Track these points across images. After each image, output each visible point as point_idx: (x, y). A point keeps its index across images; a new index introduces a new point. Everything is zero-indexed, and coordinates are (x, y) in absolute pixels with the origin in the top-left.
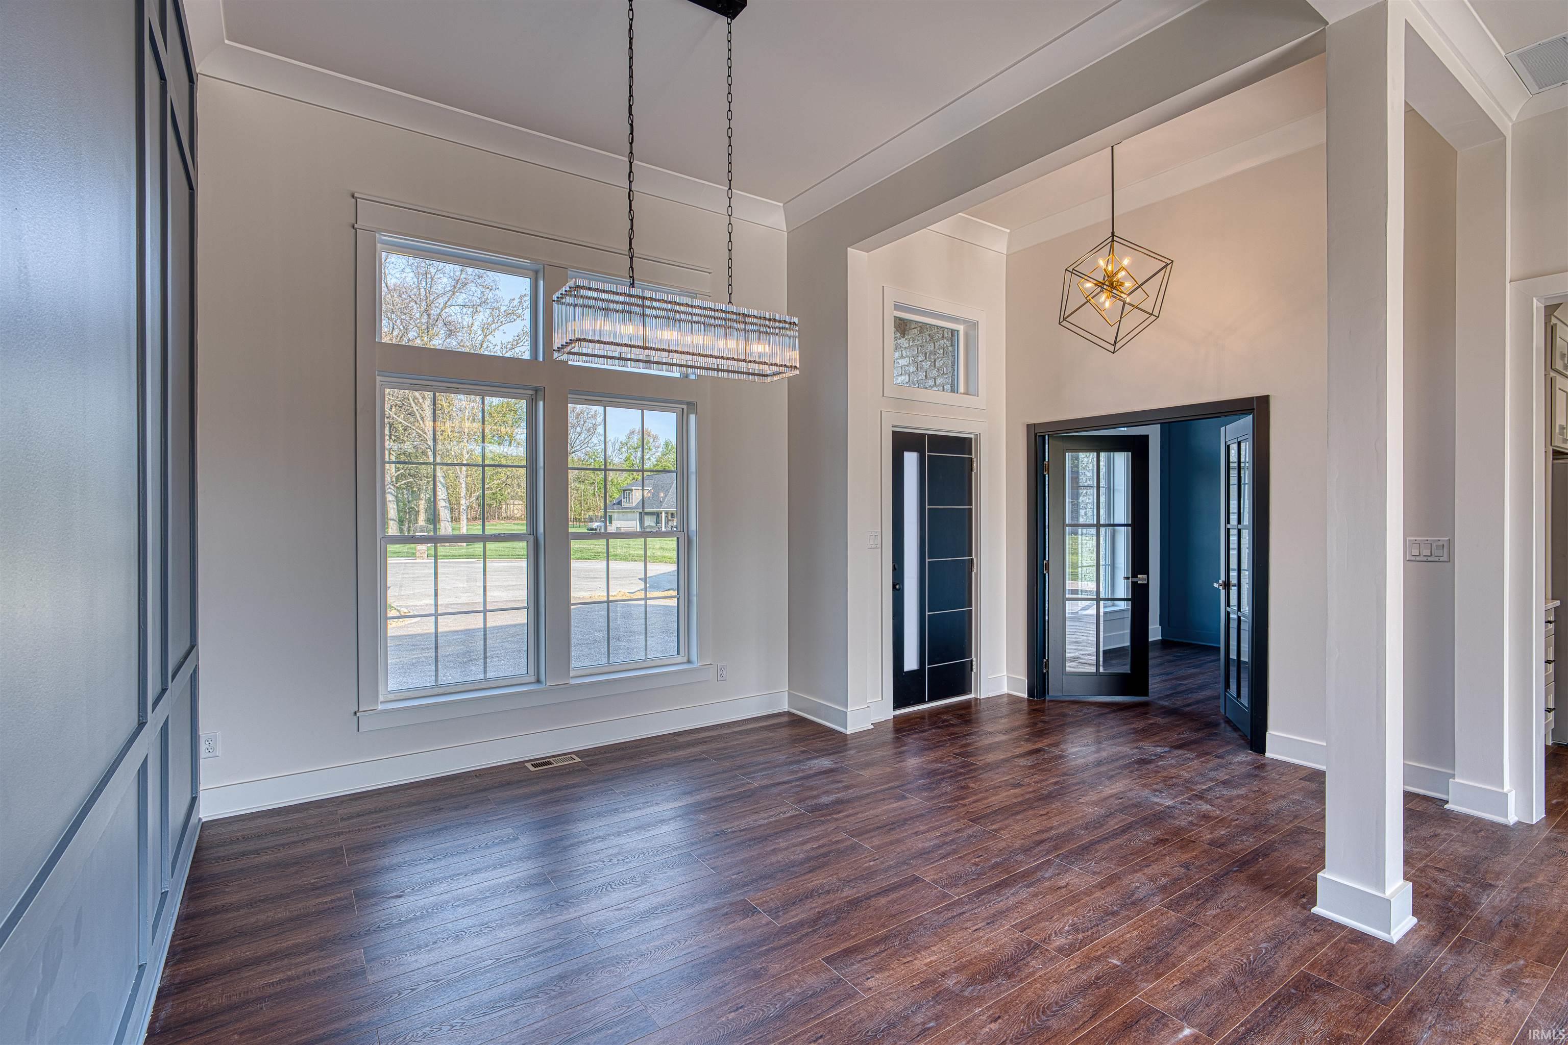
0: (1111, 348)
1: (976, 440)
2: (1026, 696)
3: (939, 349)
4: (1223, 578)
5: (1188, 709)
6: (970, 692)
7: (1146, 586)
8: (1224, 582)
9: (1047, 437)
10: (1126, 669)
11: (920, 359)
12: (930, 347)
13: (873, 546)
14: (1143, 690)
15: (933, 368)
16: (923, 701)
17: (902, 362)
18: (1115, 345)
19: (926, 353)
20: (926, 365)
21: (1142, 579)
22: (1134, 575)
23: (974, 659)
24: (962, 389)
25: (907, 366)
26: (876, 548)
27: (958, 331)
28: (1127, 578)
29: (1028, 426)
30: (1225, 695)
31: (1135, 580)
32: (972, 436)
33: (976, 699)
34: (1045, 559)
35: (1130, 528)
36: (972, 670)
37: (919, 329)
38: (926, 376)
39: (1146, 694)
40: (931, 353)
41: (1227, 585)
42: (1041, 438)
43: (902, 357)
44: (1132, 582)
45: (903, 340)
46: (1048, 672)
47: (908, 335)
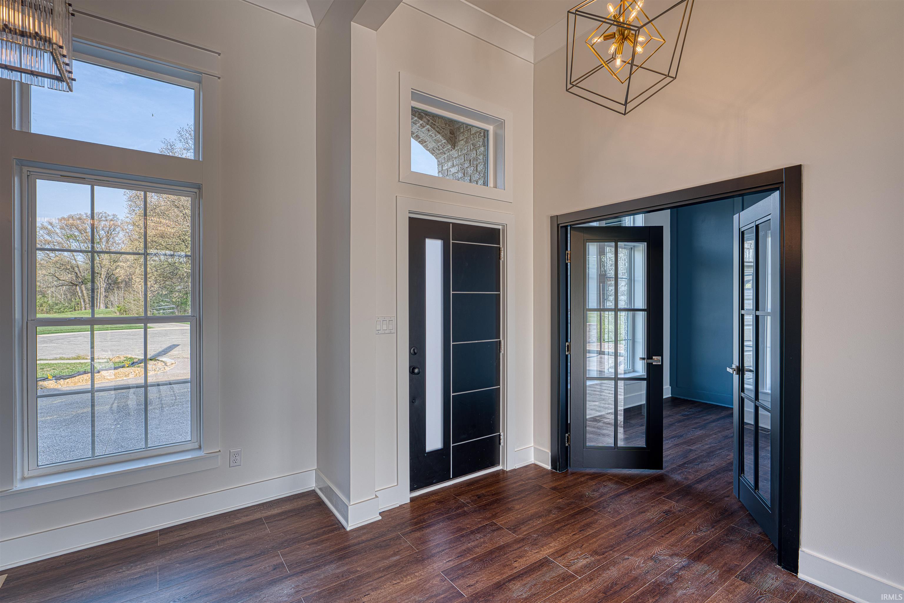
0: (621, 109)
1: (503, 230)
2: (549, 467)
3: (480, 155)
4: (736, 363)
5: (700, 487)
6: (499, 464)
7: (661, 367)
8: (738, 368)
9: (569, 228)
10: (641, 443)
11: (466, 166)
12: (473, 154)
13: (386, 332)
14: (657, 463)
15: (475, 172)
16: (448, 479)
17: (453, 170)
18: (626, 104)
19: (470, 160)
20: (470, 170)
21: (657, 361)
22: (649, 357)
23: (502, 434)
24: (491, 183)
25: (457, 173)
26: (391, 333)
27: (488, 131)
28: (643, 359)
29: (552, 217)
30: (739, 478)
31: (650, 361)
32: (500, 227)
33: (503, 471)
34: (567, 341)
35: (646, 312)
36: (500, 444)
37: (465, 139)
38: (470, 180)
39: (661, 468)
40: (474, 159)
41: (741, 370)
42: (564, 229)
43: (453, 166)
44: (647, 363)
45: (454, 151)
46: (570, 445)
47: (457, 146)
